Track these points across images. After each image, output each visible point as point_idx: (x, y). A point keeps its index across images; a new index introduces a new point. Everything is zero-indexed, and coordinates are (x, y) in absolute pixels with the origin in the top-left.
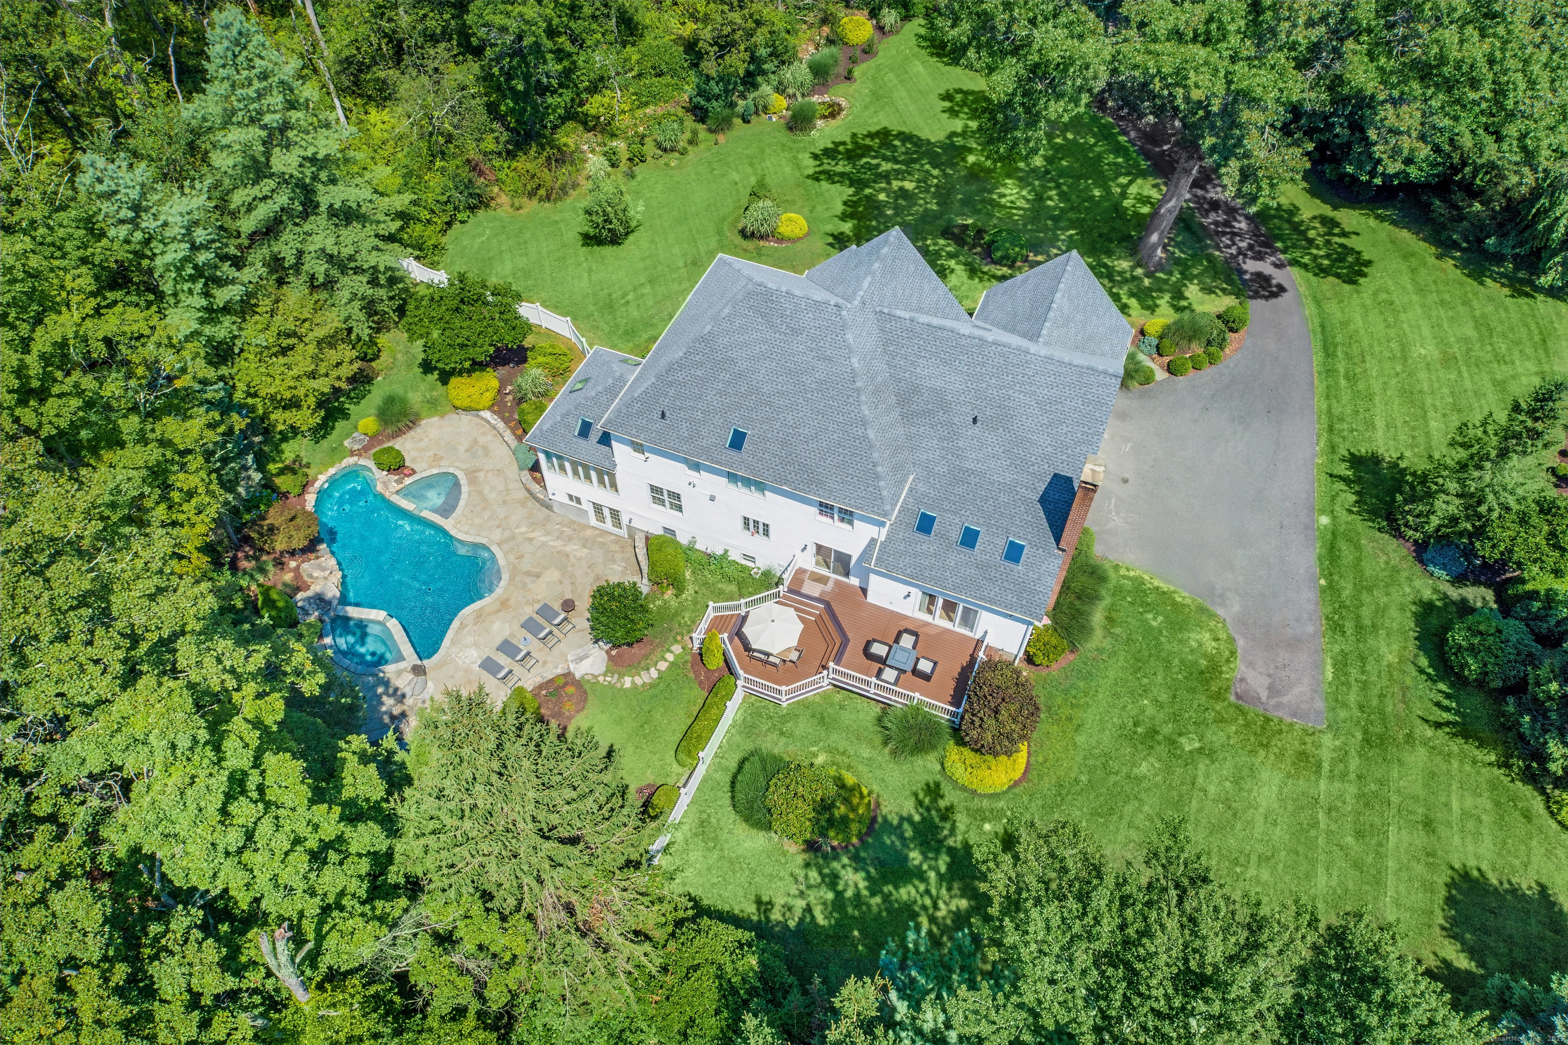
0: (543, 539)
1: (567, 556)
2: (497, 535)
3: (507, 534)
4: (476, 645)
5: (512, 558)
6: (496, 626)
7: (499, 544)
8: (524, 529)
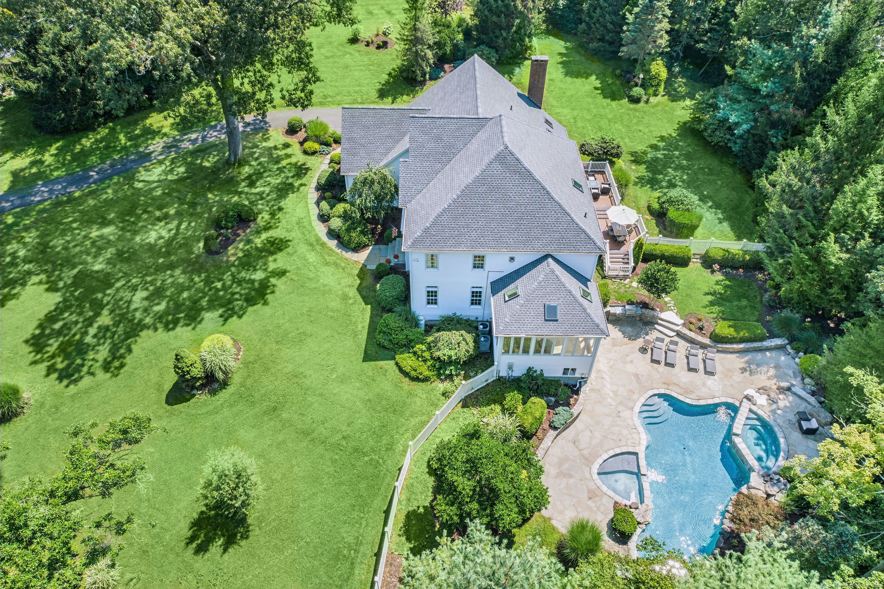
0: (608, 386)
1: (611, 367)
2: (626, 414)
3: (620, 408)
4: (704, 384)
5: (635, 396)
6: (684, 380)
7: (632, 409)
8: (610, 400)
